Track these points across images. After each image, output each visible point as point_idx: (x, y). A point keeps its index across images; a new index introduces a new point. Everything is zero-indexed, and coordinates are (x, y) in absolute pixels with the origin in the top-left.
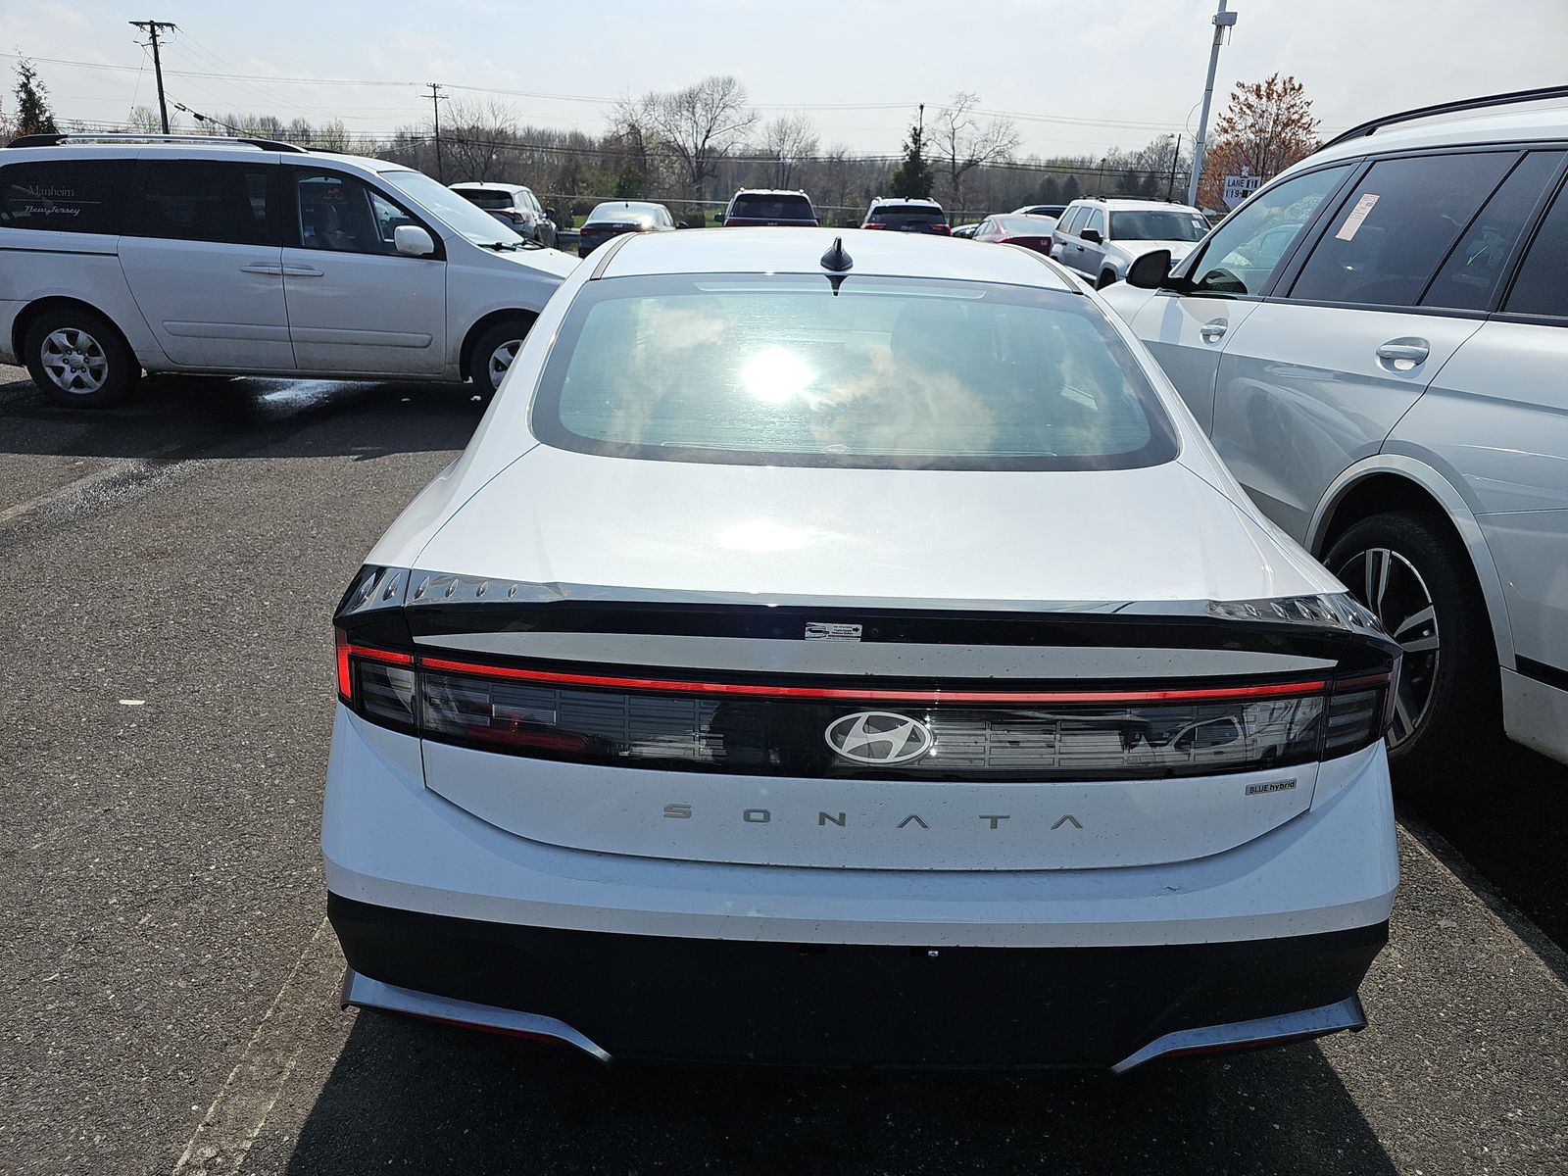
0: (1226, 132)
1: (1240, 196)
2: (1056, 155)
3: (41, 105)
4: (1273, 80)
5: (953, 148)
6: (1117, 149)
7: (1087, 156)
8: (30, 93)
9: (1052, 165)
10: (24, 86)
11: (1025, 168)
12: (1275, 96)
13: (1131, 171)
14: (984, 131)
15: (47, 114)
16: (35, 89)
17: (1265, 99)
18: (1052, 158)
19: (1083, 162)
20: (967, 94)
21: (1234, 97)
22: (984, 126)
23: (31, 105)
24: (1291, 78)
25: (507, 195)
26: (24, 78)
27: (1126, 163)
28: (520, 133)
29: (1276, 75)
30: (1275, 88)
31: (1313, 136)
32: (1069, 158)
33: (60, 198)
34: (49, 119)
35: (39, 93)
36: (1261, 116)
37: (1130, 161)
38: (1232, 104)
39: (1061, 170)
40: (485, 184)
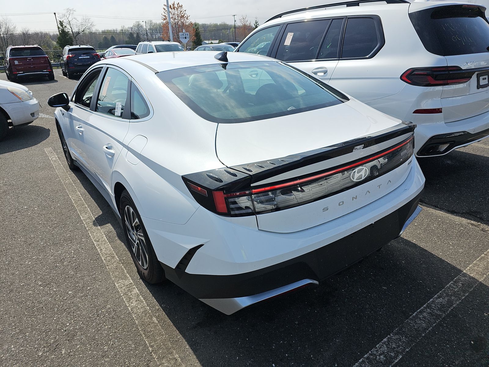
0: (165, 19)
1: (184, 38)
2: (104, 29)
4: (174, 4)
5: (71, 28)
6: (124, 26)
7: (115, 29)
9: (104, 32)
11: (95, 33)
12: (176, 9)
13: (131, 33)
14: (80, 21)
17: (173, 10)
18: (103, 30)
19: (114, 31)
20: (70, 9)
21: (164, 9)
22: (80, 19)
24: (179, 3)
27: (128, 31)
29: (174, 2)
30: (175, 6)
31: (189, 20)
32: (109, 30)
36: (174, 15)
37: (129, 30)
38: (164, 11)
39: (108, 33)
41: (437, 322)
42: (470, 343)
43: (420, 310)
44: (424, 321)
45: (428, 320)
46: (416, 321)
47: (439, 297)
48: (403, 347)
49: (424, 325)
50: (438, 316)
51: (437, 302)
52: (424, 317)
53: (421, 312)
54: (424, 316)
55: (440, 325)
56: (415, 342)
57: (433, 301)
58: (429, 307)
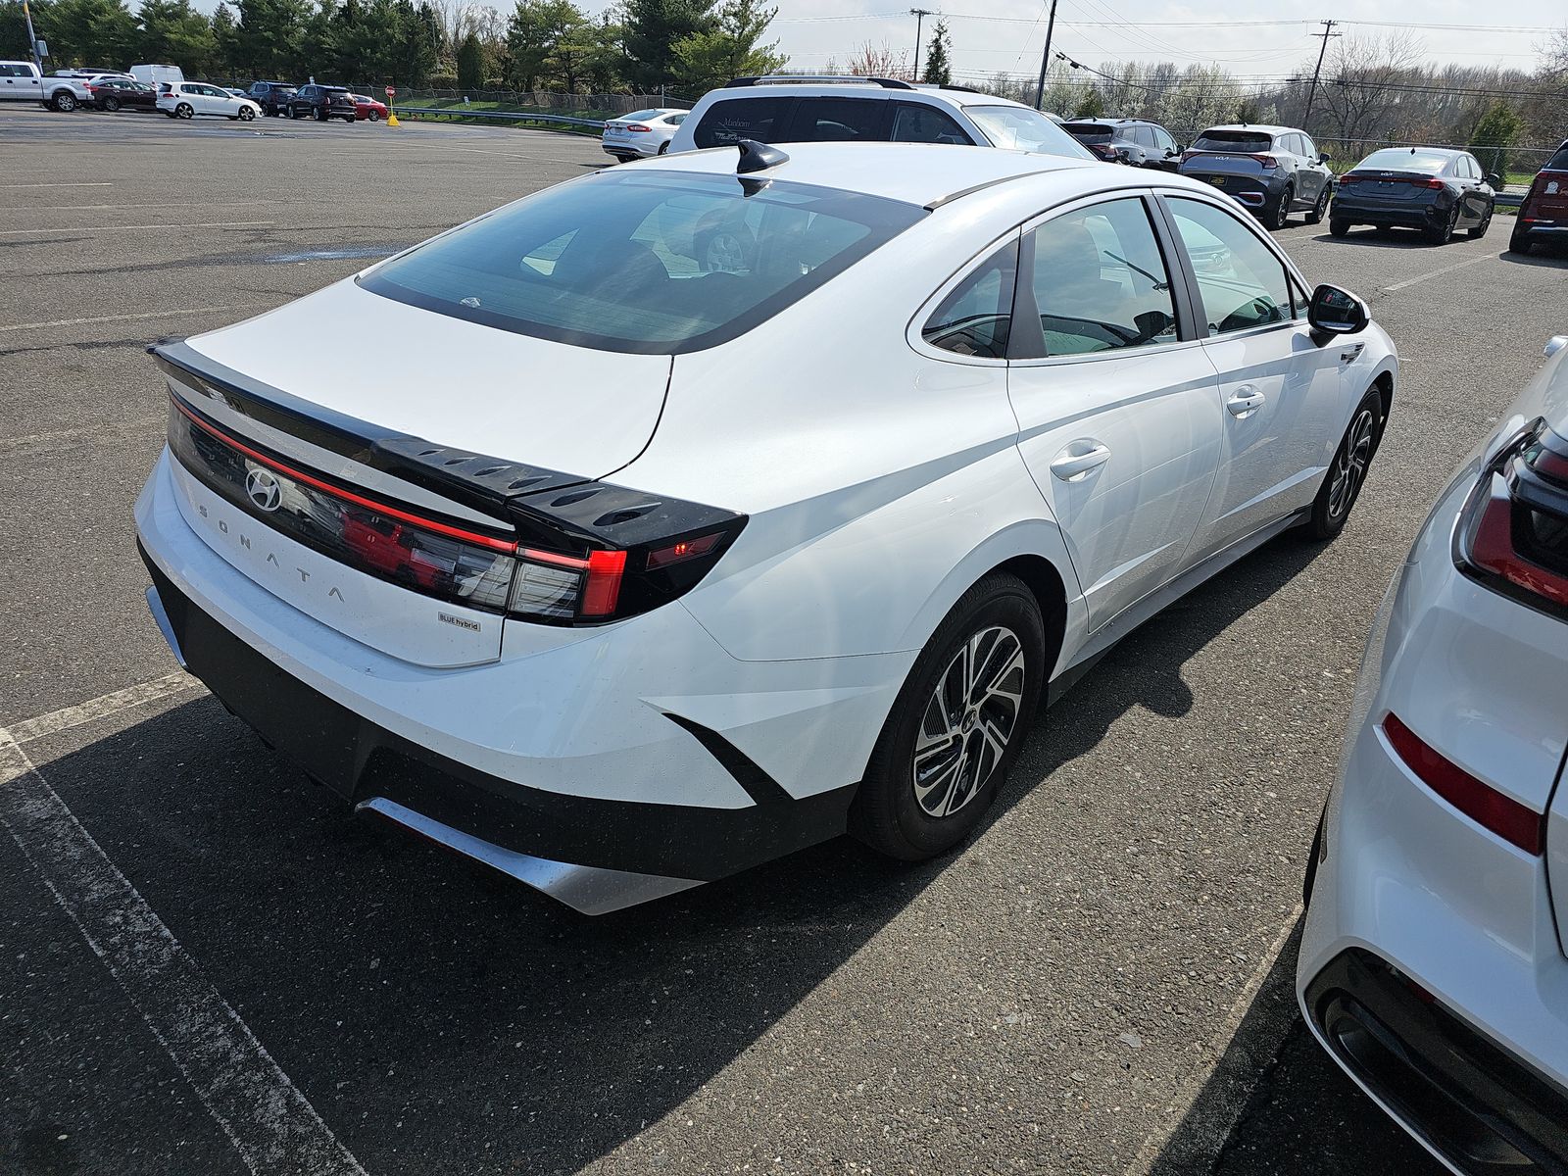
3: (944, 59)
8: (939, 48)
10: (937, 41)
15: (946, 66)
16: (943, 43)
23: (937, 57)
25: (1267, 138)
26: (937, 34)
28: (1439, 72)
33: (743, 128)
34: (946, 71)
35: (945, 47)
40: (1248, 126)
41: (183, 1066)
42: (62, 1130)
43: (249, 1033)
44: (199, 1032)
45: (198, 1044)
46: (205, 1011)
47: (292, 1107)
48: (127, 964)
49: (183, 1028)
50: (204, 1077)
51: (270, 1092)
52: (213, 1037)
53: (237, 1034)
54: (217, 1037)
55: (168, 1070)
56: (131, 994)
57: (276, 1082)
58: (254, 1062)
